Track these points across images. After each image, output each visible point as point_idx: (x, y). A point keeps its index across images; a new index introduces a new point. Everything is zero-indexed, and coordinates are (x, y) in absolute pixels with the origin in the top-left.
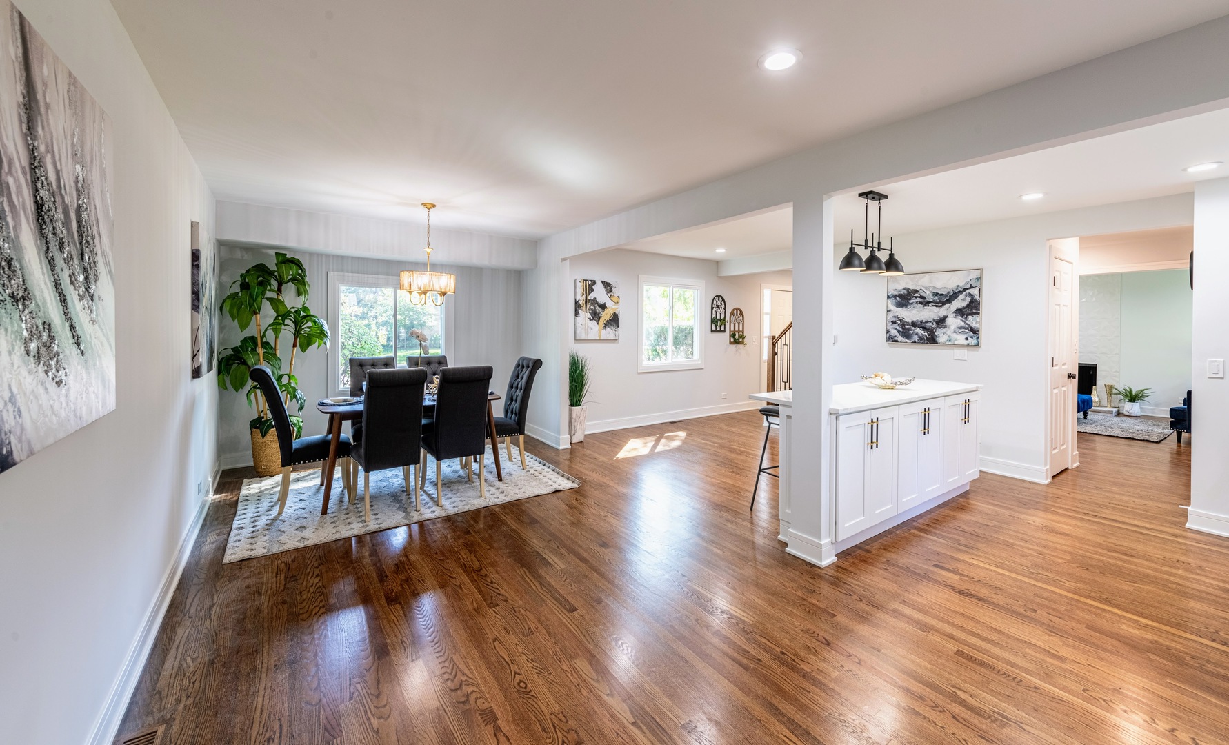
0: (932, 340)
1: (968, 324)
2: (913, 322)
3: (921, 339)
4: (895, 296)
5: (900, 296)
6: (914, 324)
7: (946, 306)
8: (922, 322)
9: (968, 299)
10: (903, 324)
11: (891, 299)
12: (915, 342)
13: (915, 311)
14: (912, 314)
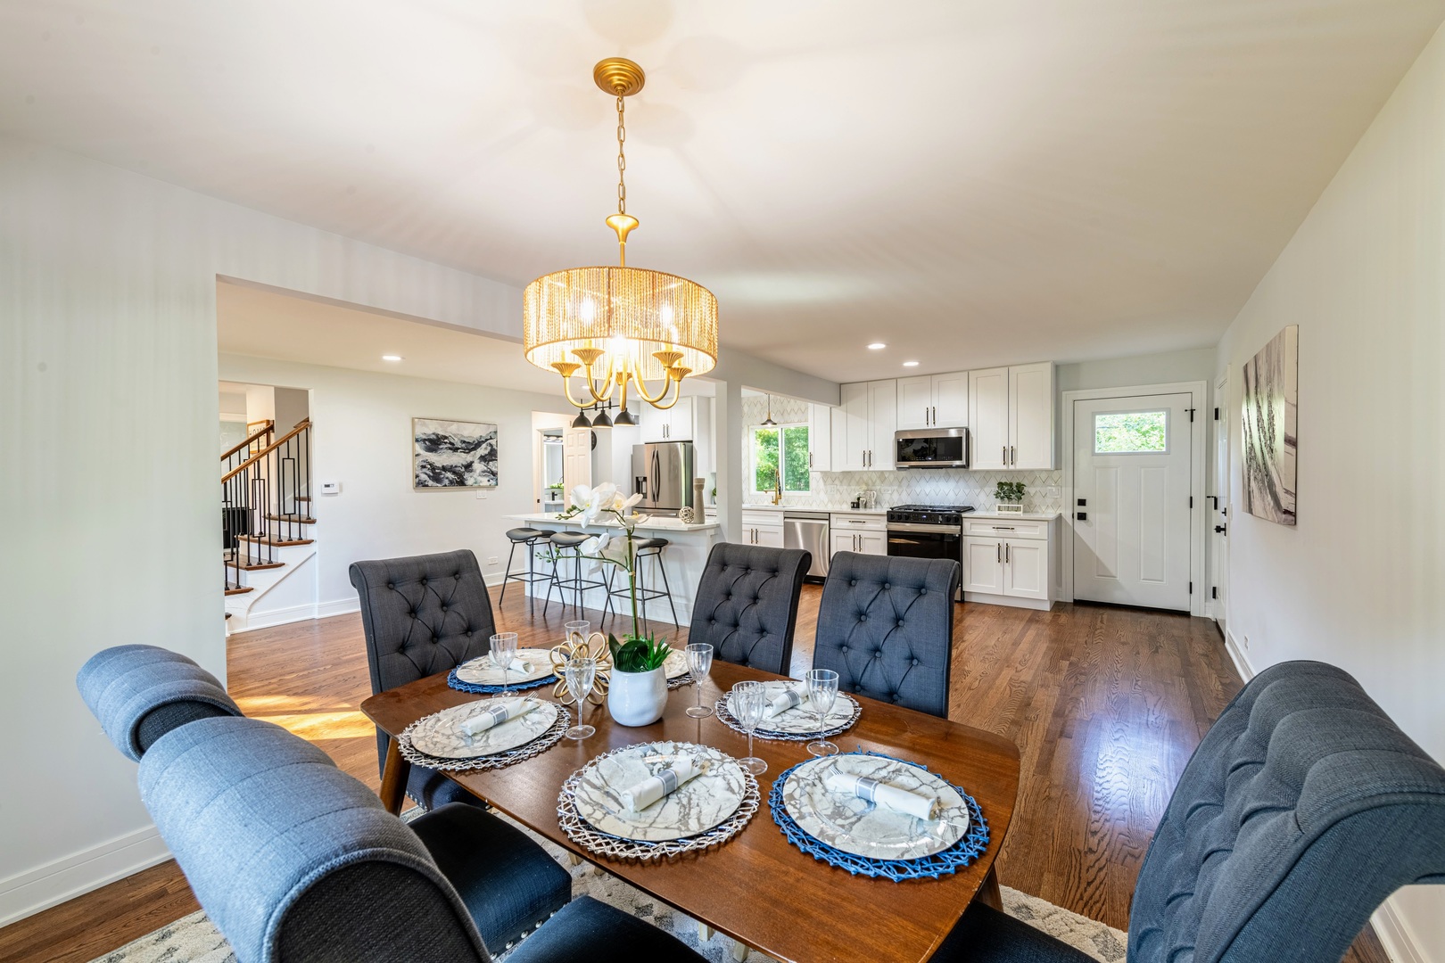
0: (461, 483)
1: (489, 469)
2: (443, 466)
4: (424, 440)
5: (430, 440)
6: (444, 468)
7: (473, 453)
8: (452, 466)
9: (489, 448)
10: (433, 468)
11: (420, 443)
12: (445, 486)
13: (445, 456)
14: (442, 459)
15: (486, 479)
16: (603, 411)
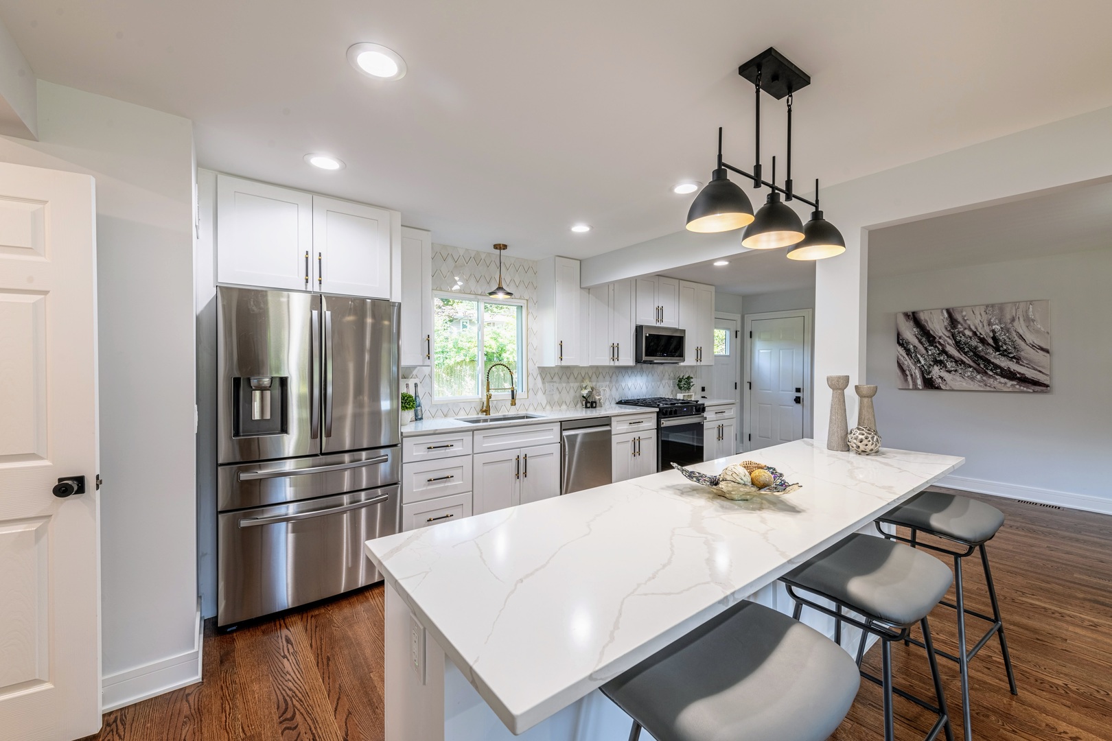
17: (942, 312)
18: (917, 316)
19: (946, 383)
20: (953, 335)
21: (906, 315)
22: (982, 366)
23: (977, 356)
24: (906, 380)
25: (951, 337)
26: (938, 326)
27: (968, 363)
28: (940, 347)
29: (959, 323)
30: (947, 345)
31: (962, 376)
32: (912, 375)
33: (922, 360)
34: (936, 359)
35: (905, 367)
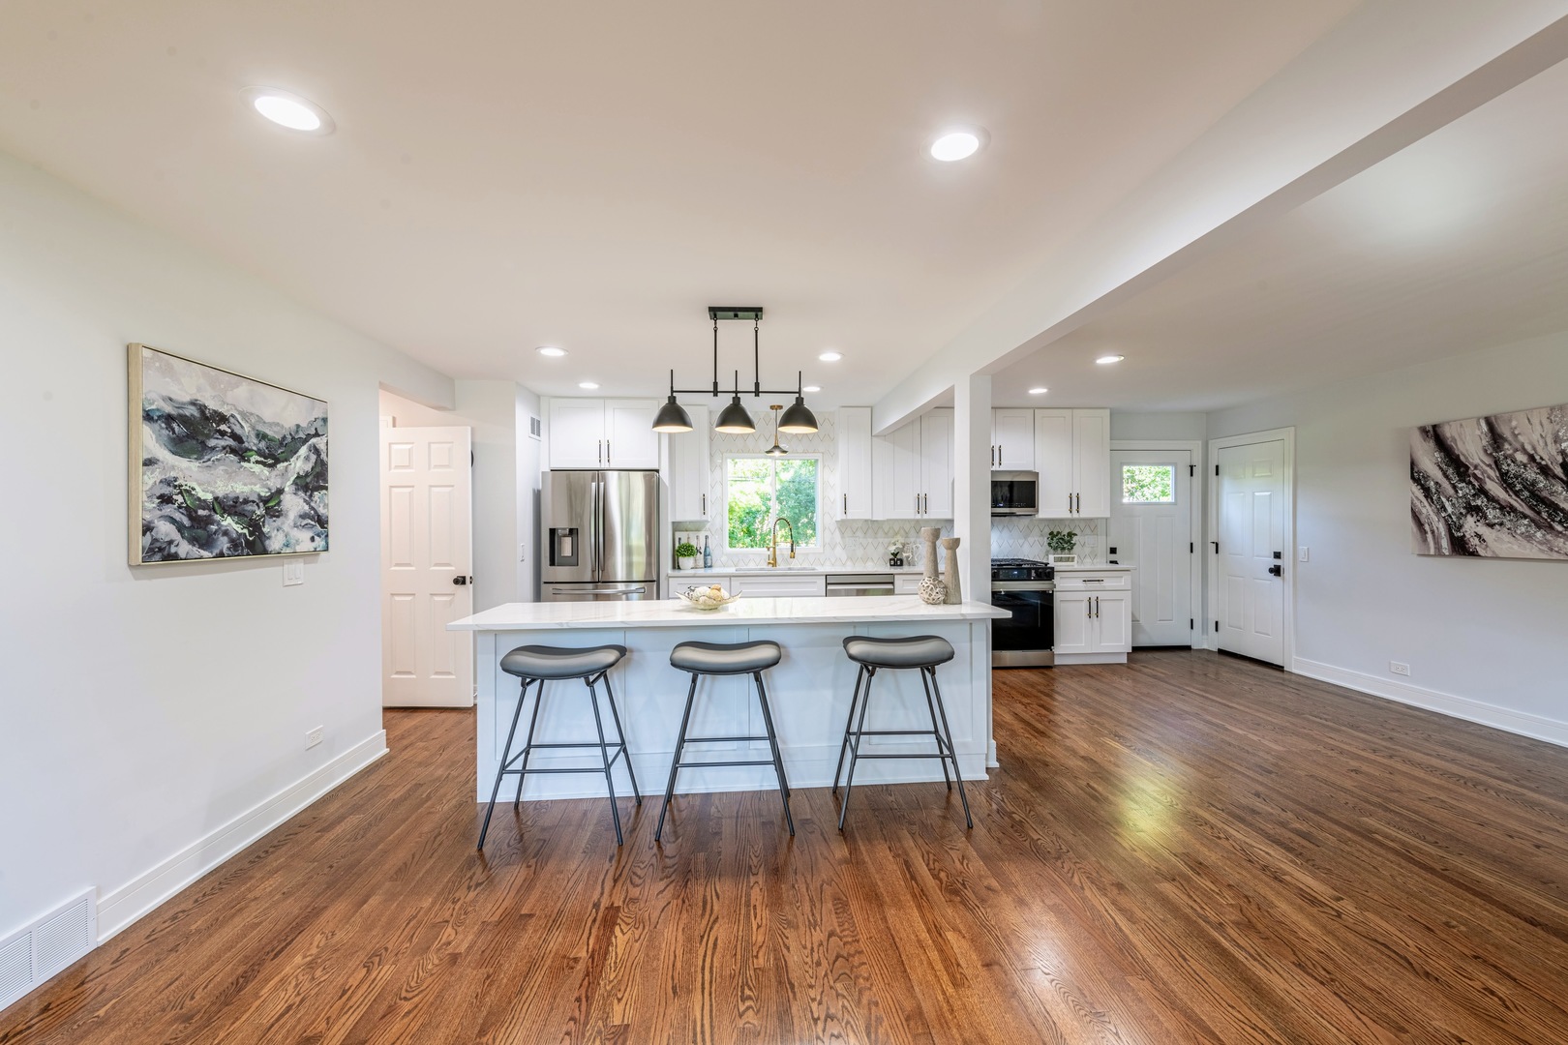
0: (254, 545)
1: (313, 508)
2: (216, 499)
3: (235, 545)
4: (169, 419)
5: (184, 420)
6: (219, 505)
7: (281, 466)
8: (236, 499)
9: (313, 457)
10: (191, 503)
11: (156, 426)
12: (221, 555)
13: (221, 469)
14: (213, 477)
15: (306, 535)
16: (737, 400)
17: (1479, 424)
18: (1439, 430)
19: (1487, 546)
20: (1496, 463)
21: (1424, 430)
22: (1545, 515)
23: (1537, 499)
24: (1425, 540)
25: (1494, 466)
26: (1472, 447)
27: (1521, 510)
28: (1476, 484)
29: (1505, 440)
30: (1487, 480)
31: (1512, 532)
32: (1433, 532)
33: (1447, 505)
34: (1470, 504)
35: (1423, 519)
